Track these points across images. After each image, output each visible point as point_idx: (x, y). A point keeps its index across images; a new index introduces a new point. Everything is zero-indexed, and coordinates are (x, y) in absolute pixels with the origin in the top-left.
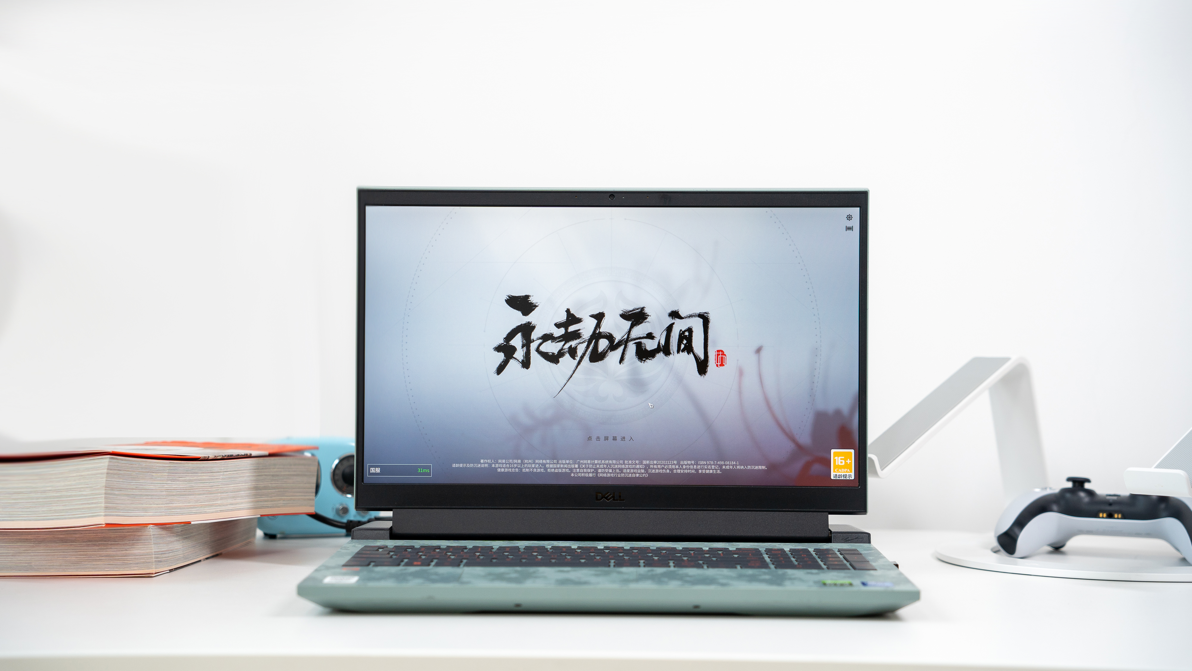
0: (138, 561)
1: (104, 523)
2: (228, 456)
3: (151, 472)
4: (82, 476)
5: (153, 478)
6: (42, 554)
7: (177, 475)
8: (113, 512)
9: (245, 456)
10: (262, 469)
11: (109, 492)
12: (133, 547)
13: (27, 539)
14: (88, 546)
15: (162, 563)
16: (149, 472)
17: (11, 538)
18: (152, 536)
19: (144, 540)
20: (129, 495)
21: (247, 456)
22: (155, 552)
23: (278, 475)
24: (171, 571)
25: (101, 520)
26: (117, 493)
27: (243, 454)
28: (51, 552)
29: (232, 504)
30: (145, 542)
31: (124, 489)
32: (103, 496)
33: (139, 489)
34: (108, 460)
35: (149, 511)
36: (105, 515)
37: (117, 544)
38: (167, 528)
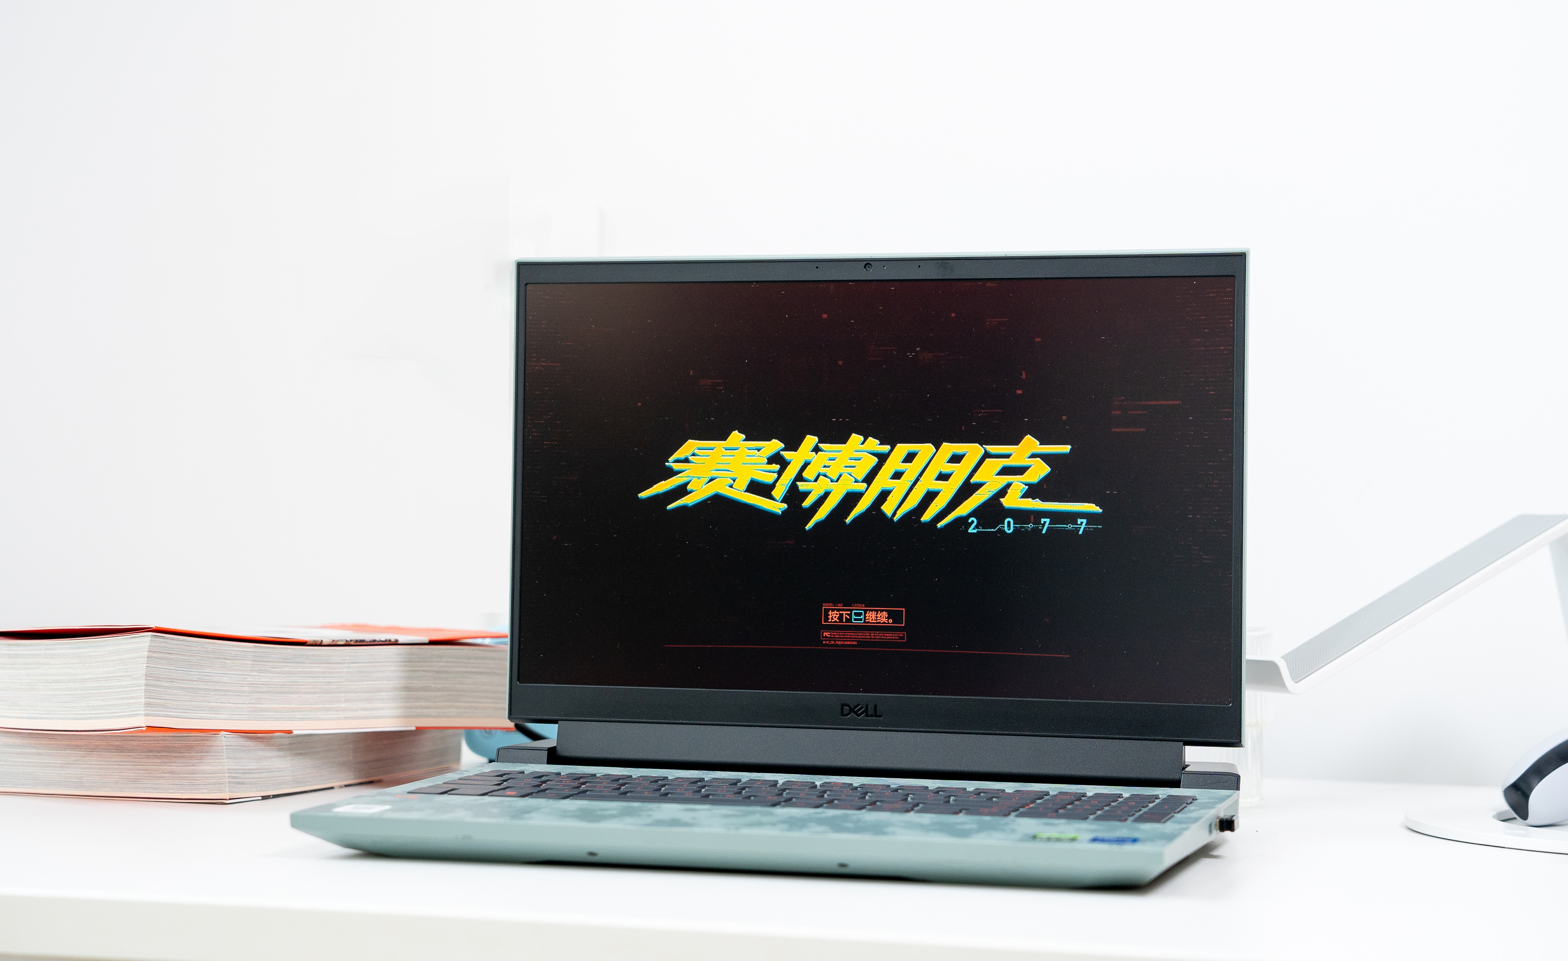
0: (209, 781)
1: (144, 726)
2: (357, 641)
3: (222, 658)
4: (121, 660)
5: (227, 666)
6: (94, 766)
7: (267, 664)
8: (160, 711)
9: (387, 643)
10: (418, 662)
11: (153, 682)
12: (201, 761)
13: (77, 746)
14: (148, 757)
15: (244, 786)
16: (219, 658)
17: (59, 743)
18: (225, 747)
19: (215, 752)
20: (185, 688)
21: (390, 643)
22: (228, 769)
23: (446, 672)
24: (264, 798)
25: (141, 721)
26: (166, 684)
27: (384, 639)
28: (104, 765)
29: (365, 709)
30: (216, 756)
31: (178, 680)
32: (143, 688)
33: (204, 681)
34: (149, 639)
35: (220, 713)
36: (146, 715)
37: (183, 757)
38: (259, 738)
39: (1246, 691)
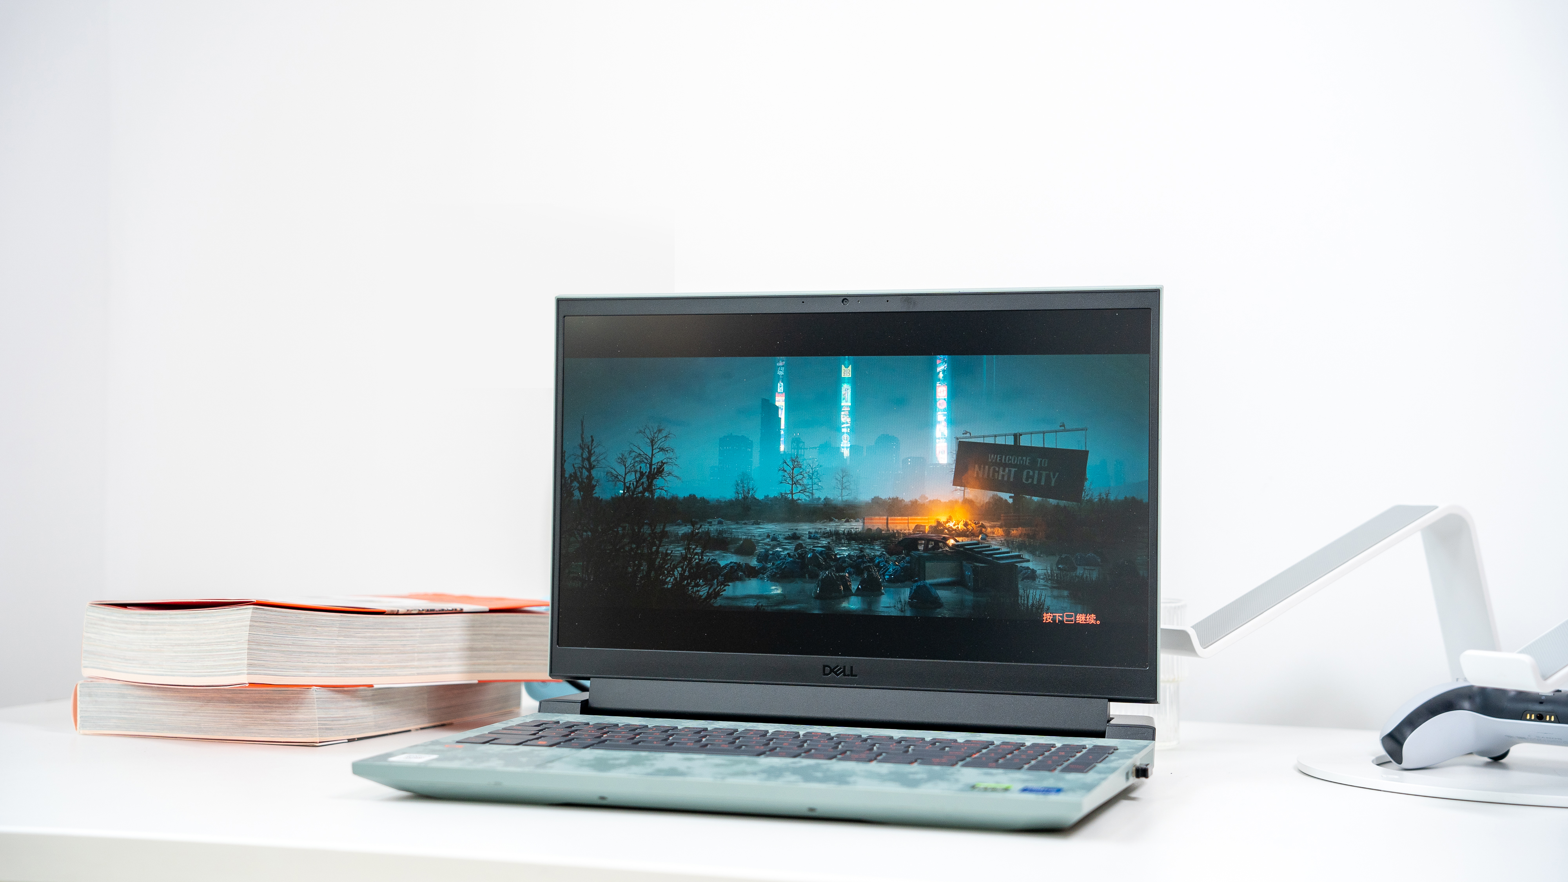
0: (302, 727)
1: (247, 683)
2: (428, 610)
3: (314, 626)
4: (229, 628)
5: (318, 633)
6: (210, 714)
7: (352, 630)
8: (261, 670)
9: (454, 611)
10: (480, 627)
11: (254, 647)
12: (297, 711)
13: (196, 697)
14: (254, 707)
15: (333, 731)
16: (310, 626)
17: (181, 695)
18: (316, 700)
19: (308, 704)
20: (283, 651)
21: (455, 611)
22: (319, 718)
23: (503, 635)
24: (350, 741)
25: (245, 679)
26: (265, 648)
27: (450, 609)
28: (218, 713)
29: (436, 667)
30: (308, 706)
31: (276, 644)
32: (246, 651)
33: (298, 645)
34: (251, 611)
35: (310, 671)
36: (249, 674)
37: (282, 707)
38: (345, 691)
39: (1161, 655)
